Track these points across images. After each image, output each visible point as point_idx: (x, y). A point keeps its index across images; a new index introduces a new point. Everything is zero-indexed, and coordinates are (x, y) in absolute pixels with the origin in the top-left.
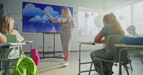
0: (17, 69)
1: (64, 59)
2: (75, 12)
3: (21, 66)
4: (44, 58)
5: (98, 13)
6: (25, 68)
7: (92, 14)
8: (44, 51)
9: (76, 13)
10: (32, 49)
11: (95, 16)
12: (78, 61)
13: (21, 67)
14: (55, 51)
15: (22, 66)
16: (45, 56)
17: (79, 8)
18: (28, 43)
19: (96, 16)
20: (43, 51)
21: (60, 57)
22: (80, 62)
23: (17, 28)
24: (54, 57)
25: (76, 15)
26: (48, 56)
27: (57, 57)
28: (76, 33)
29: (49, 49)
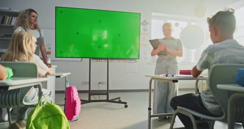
0: (32, 126)
1: (124, 105)
2: (145, 21)
3: (39, 119)
4: (90, 101)
5: (187, 22)
6: (46, 125)
7: (177, 25)
8: (91, 89)
9: (147, 23)
10: (68, 86)
11: (182, 28)
12: (147, 110)
13: (39, 122)
14: (109, 89)
15: (41, 119)
16: (92, 98)
17: (153, 14)
18: (59, 77)
19: (184, 28)
20: (88, 89)
21: (118, 100)
22: (150, 113)
23: (50, 51)
24: (107, 101)
25: (148, 26)
26: (97, 99)
27: (112, 101)
28: (146, 58)
29: (100, 85)
